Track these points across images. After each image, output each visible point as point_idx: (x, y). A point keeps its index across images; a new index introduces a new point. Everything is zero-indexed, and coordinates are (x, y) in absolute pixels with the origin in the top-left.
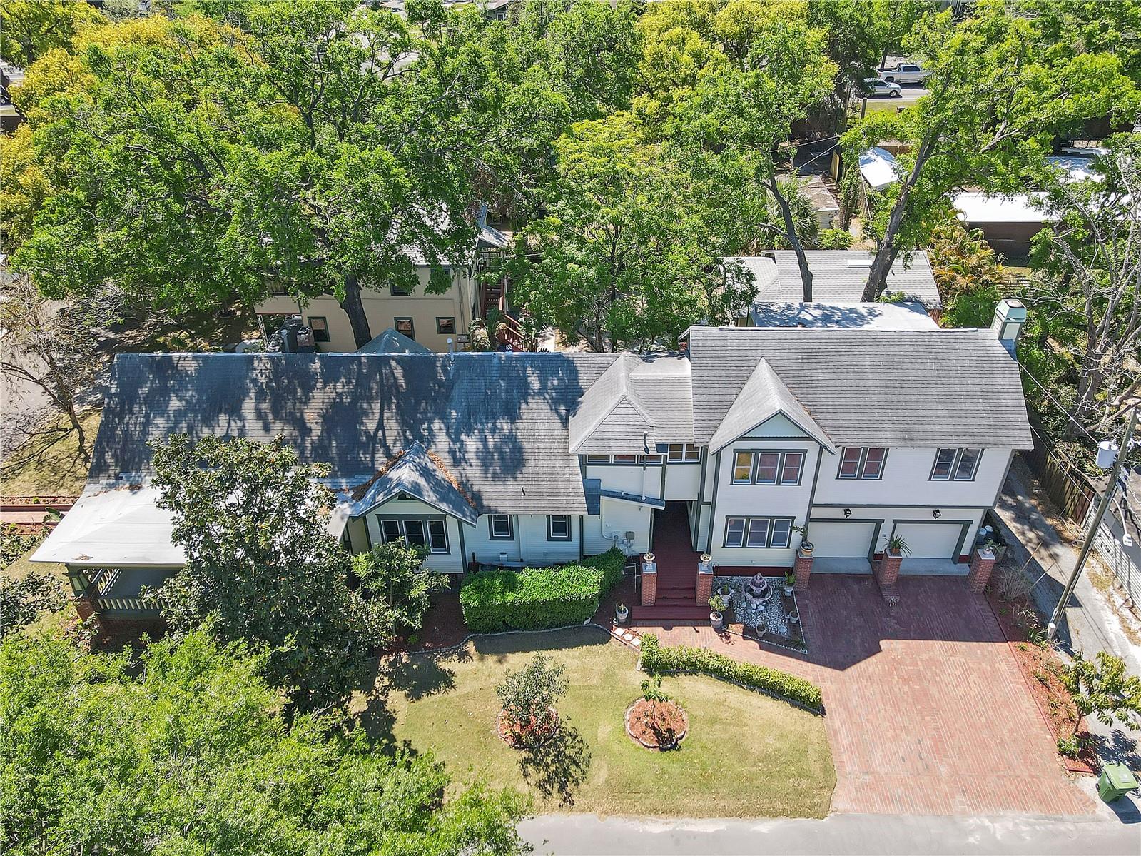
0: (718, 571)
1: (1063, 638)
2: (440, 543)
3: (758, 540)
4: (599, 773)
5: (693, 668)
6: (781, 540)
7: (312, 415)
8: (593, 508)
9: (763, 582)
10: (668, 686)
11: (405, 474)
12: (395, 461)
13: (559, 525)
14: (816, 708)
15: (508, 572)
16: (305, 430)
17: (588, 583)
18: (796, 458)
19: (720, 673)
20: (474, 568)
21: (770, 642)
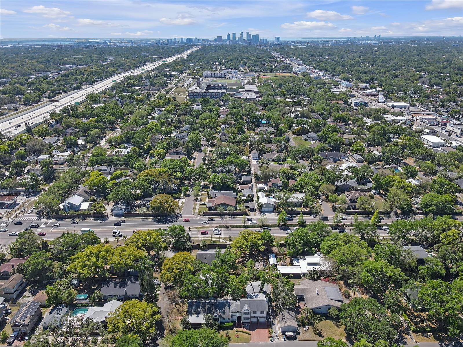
0: (243, 323)
1: (272, 328)
2: (218, 320)
3: (246, 320)
4: (233, 340)
5: (240, 332)
6: (249, 320)
7: (206, 308)
8: (232, 317)
9: (247, 324)
10: (238, 333)
11: (216, 314)
12: (214, 313)
13: (229, 319)
14: (250, 335)
15: (224, 323)
16: (206, 310)
17: (231, 324)
18: (249, 312)
19: (243, 332)
20: (221, 323)
21: (247, 329)
